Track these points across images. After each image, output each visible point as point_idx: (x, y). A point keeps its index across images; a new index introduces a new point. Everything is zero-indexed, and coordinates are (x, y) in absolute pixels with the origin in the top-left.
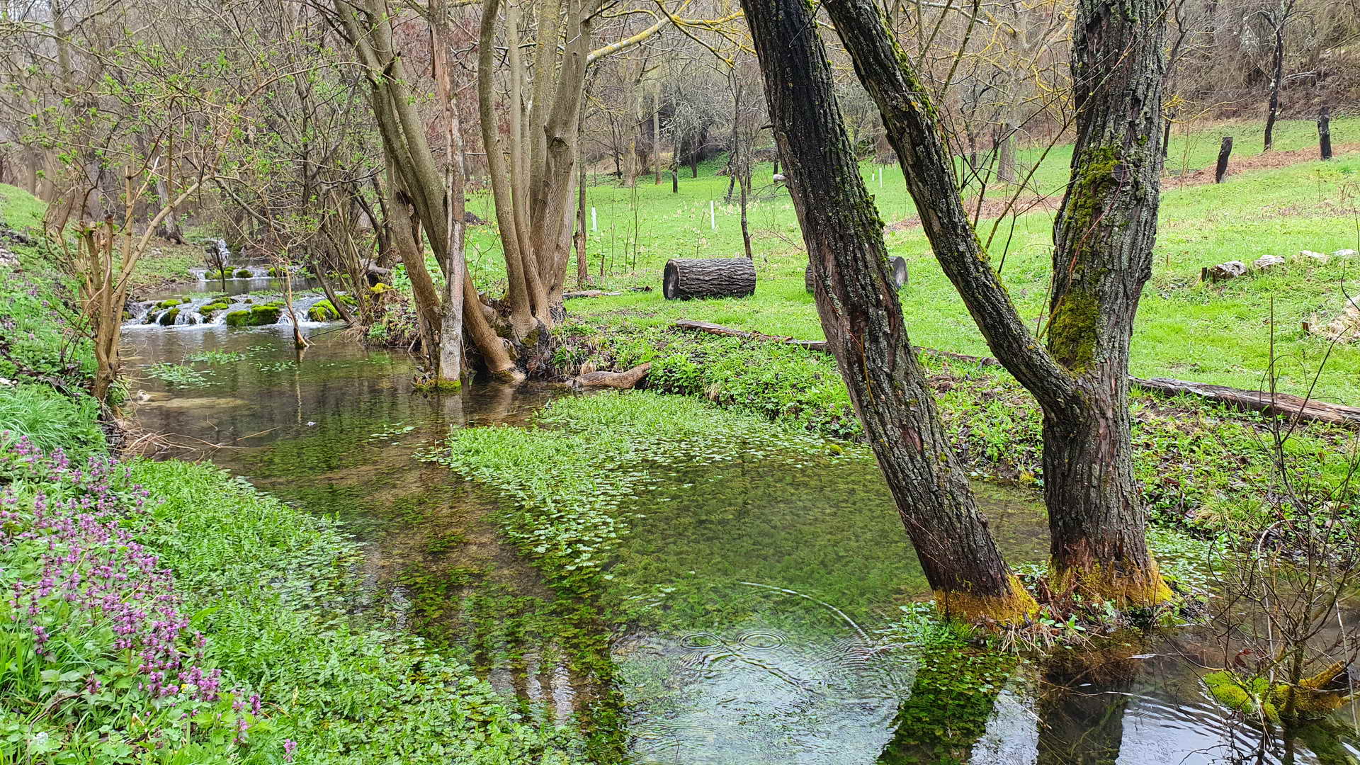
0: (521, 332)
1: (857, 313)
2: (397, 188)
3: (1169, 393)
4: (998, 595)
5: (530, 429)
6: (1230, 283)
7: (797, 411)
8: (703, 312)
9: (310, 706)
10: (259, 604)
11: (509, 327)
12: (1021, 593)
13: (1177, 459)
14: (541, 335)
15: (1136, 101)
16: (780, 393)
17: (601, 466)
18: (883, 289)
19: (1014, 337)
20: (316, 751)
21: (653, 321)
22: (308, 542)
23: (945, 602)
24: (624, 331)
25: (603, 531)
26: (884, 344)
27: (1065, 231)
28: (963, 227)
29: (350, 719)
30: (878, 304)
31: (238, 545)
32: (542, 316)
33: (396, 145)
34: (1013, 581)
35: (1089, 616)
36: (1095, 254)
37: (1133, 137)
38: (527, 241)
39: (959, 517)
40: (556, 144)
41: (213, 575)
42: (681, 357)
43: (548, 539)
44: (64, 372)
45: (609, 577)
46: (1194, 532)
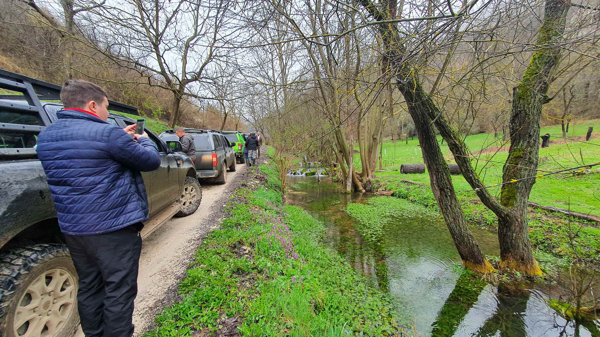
0: (365, 181)
1: (441, 190)
2: (339, 149)
3: (552, 211)
4: (481, 265)
6: (584, 176)
7: (433, 206)
8: (410, 177)
9: (314, 263)
10: (307, 239)
11: (362, 180)
12: (489, 265)
13: (552, 232)
14: (369, 181)
16: (429, 201)
17: (380, 216)
18: (449, 184)
19: (487, 198)
21: (397, 179)
22: (317, 227)
23: (465, 263)
24: (389, 181)
25: (379, 232)
26: (449, 198)
27: (506, 170)
28: (471, 171)
29: (322, 267)
30: (447, 188)
31: (304, 226)
32: (370, 177)
33: (340, 141)
34: (486, 261)
35: (511, 275)
36: (515, 176)
37: (529, 145)
38: (367, 160)
39: (469, 243)
40: (374, 139)
42: (403, 189)
43: (366, 232)
44: (276, 186)
46: (556, 255)
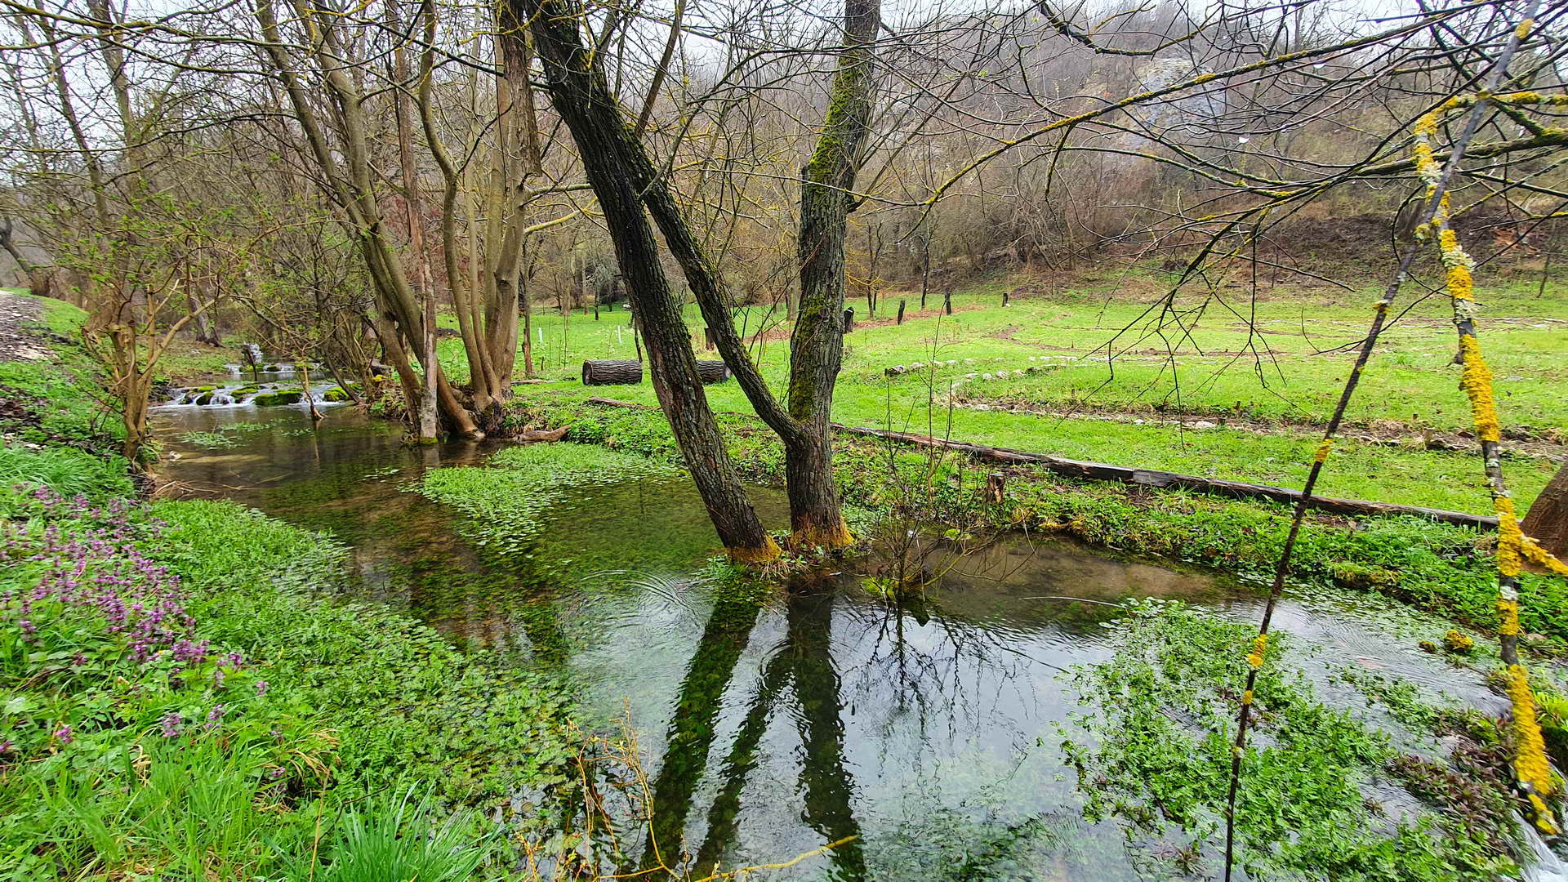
0: (481, 406)
1: (676, 388)
2: (385, 309)
3: (862, 434)
4: (760, 547)
5: (484, 468)
6: (898, 377)
7: (662, 451)
8: (608, 392)
9: (293, 659)
10: (259, 594)
11: (472, 403)
12: (773, 545)
13: (862, 469)
14: (495, 406)
15: (831, 273)
16: (652, 441)
17: (531, 490)
18: (691, 374)
19: (767, 402)
20: (293, 687)
21: (574, 398)
22: (306, 549)
23: (731, 554)
24: (554, 404)
25: (527, 530)
26: (692, 406)
27: (796, 344)
28: (736, 339)
29: (325, 664)
30: (688, 383)
31: (245, 557)
32: (496, 395)
33: (383, 280)
34: (770, 540)
35: (808, 555)
36: (811, 356)
37: (829, 294)
38: (483, 346)
39: (737, 505)
40: (503, 285)
41: (222, 578)
42: (591, 420)
43: (488, 537)
44: (94, 438)
45: (530, 557)
46: (869, 508)
